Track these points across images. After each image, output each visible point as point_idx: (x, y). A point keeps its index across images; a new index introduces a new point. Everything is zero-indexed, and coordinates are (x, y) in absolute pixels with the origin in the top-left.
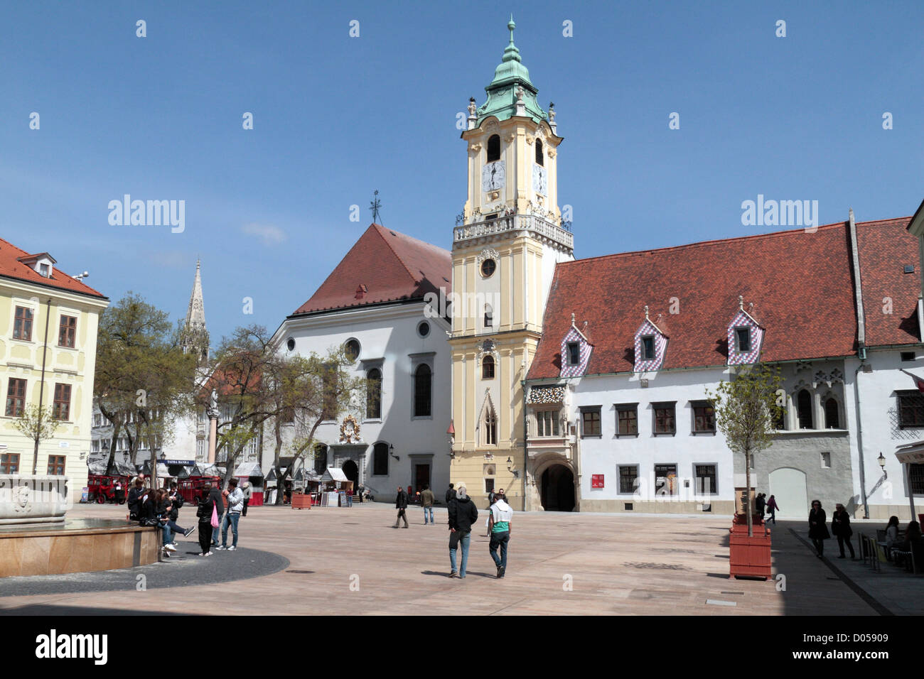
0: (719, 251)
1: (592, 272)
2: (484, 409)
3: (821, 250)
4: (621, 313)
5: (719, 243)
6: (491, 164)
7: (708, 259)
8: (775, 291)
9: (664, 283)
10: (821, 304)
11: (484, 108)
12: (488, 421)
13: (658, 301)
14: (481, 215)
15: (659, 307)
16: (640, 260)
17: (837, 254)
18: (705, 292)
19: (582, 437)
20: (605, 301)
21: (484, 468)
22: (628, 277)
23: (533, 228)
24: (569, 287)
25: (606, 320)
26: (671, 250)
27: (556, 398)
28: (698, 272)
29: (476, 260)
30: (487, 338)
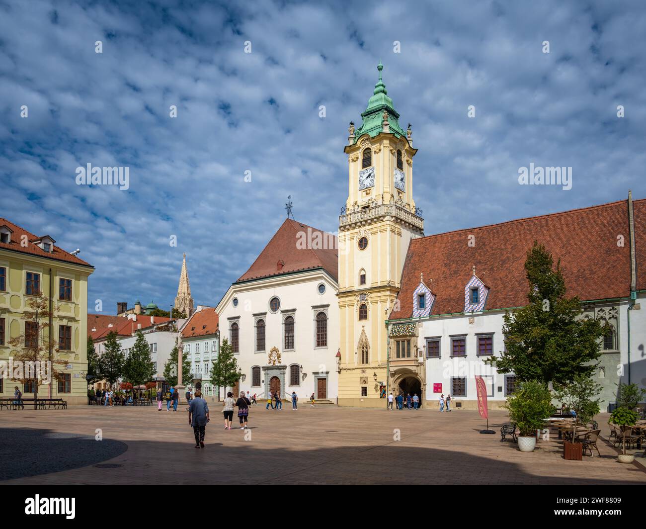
0: (529, 225)
1: (436, 244)
2: (361, 340)
4: (456, 272)
5: (529, 220)
6: (365, 170)
7: (520, 231)
8: (570, 253)
9: (487, 250)
11: (360, 130)
12: (363, 348)
13: (483, 263)
14: (358, 206)
15: (484, 267)
18: (518, 255)
19: (427, 358)
20: (445, 264)
21: (360, 380)
22: (462, 247)
23: (394, 214)
24: (419, 256)
25: (445, 278)
26: (493, 226)
27: (409, 332)
28: (513, 241)
29: (355, 238)
30: (361, 292)
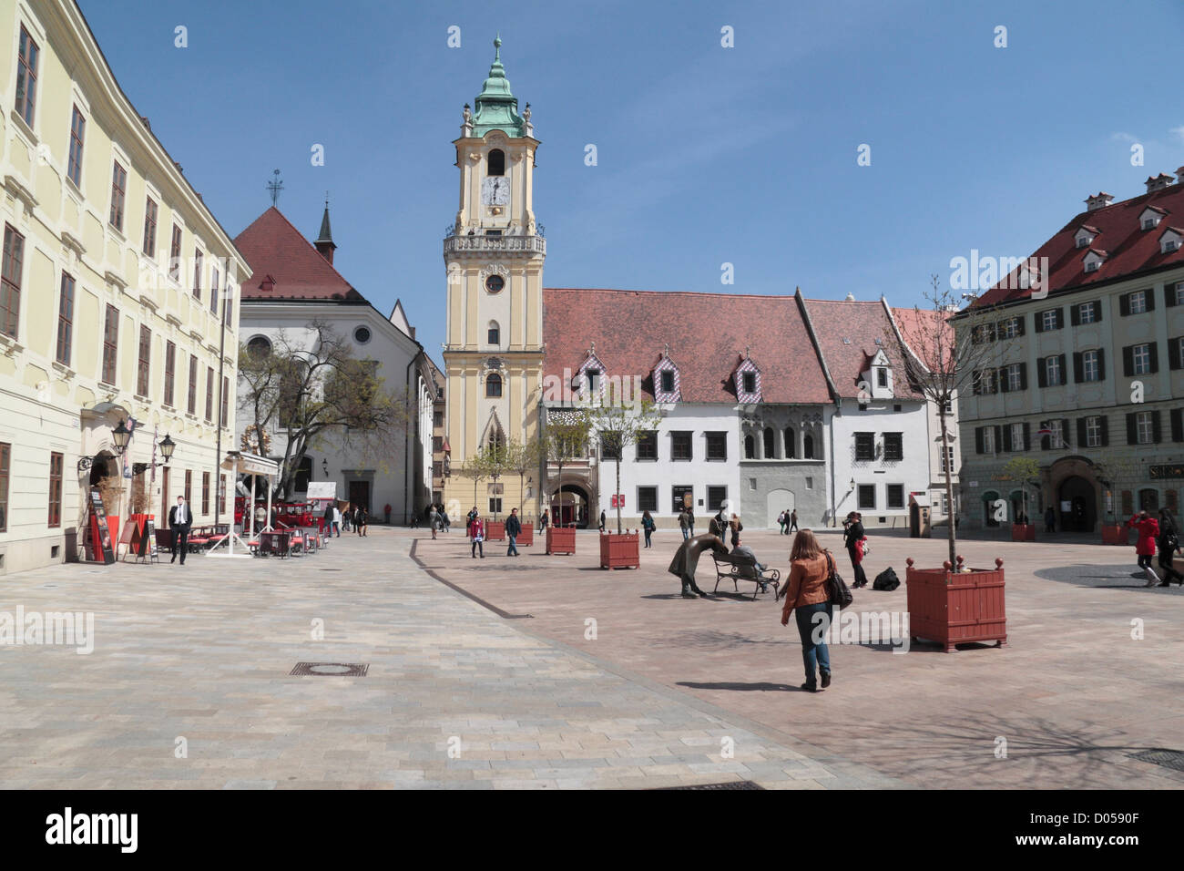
0: (699, 302)
1: (581, 302)
2: (489, 427)
3: (783, 316)
4: (623, 346)
6: (493, 178)
7: (692, 307)
10: (795, 360)
11: (478, 118)
12: (492, 439)
14: (480, 227)
16: (626, 298)
17: (796, 321)
18: (698, 337)
19: (602, 460)
20: (603, 332)
21: (489, 488)
22: (619, 313)
25: (608, 350)
27: (580, 422)
29: (480, 274)
30: (493, 355)
